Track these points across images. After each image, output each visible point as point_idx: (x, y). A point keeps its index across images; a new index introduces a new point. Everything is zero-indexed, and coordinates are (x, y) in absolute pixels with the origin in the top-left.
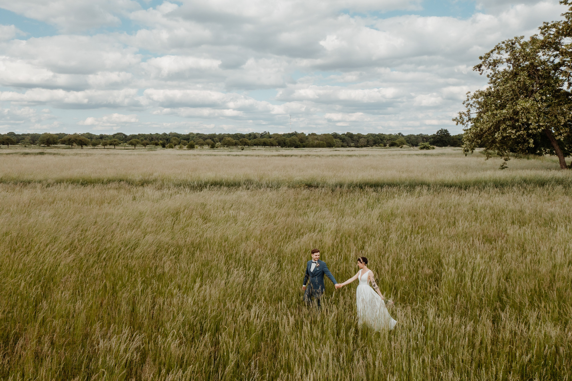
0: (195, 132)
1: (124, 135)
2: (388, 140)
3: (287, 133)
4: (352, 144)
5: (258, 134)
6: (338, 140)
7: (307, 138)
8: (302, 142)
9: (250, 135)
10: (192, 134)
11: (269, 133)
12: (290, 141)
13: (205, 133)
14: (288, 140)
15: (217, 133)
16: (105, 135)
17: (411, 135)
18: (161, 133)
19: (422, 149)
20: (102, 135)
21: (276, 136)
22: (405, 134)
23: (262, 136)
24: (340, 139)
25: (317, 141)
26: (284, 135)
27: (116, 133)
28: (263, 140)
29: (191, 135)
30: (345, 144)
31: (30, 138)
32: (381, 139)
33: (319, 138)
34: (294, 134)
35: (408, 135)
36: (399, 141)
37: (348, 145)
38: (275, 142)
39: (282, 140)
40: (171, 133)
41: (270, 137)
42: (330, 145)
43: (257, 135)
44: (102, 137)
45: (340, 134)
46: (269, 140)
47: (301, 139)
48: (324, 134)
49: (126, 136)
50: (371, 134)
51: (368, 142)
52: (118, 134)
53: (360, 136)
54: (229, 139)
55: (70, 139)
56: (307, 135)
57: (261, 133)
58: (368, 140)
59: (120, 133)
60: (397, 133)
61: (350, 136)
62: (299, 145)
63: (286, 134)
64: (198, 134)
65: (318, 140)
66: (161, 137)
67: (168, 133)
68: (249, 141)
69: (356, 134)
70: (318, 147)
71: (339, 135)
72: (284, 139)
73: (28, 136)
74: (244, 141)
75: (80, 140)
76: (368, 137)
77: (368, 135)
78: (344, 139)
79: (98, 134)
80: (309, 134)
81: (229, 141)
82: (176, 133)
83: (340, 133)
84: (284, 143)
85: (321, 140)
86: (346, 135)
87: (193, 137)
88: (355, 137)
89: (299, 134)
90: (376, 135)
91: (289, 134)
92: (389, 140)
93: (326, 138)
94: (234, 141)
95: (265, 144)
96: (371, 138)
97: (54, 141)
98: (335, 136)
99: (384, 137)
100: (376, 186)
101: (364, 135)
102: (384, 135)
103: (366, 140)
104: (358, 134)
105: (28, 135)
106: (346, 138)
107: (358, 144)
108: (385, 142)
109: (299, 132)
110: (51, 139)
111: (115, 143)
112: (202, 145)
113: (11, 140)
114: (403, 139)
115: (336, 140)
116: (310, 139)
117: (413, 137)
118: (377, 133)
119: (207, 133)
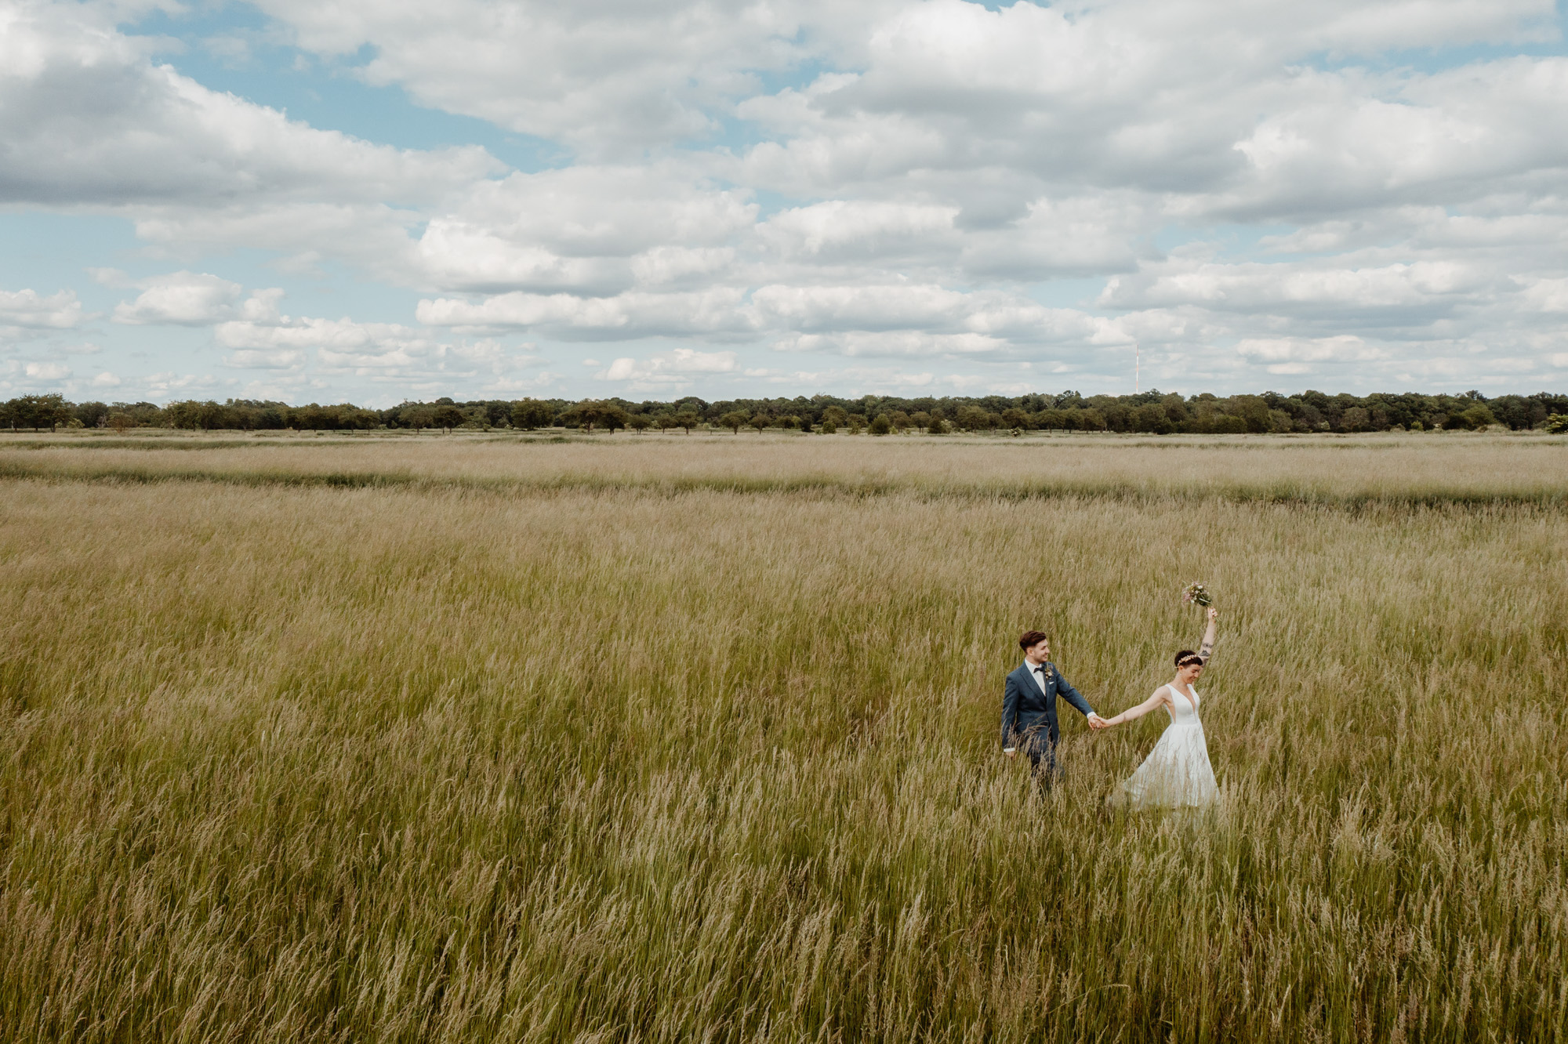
0: (879, 394)
1: (701, 402)
2: (1434, 412)
3: (1130, 394)
4: (1324, 424)
5: (1051, 397)
6: (1280, 412)
7: (1188, 408)
8: (1174, 419)
9: (1026, 401)
10: (872, 398)
11: (1078, 394)
12: (1140, 415)
13: (905, 397)
14: (1135, 412)
15: (937, 397)
16: (655, 403)
17: (1510, 398)
18: (791, 397)
19: (1555, 431)
20: (649, 403)
21: (1102, 402)
22: (1491, 395)
23: (1059, 402)
24: (1286, 410)
25: (1221, 416)
26: (1123, 399)
27: (681, 398)
28: (1065, 413)
29: (869, 403)
30: (1302, 423)
31: (485, 412)
32: (1413, 410)
33: (1226, 407)
34: (1151, 397)
35: (1502, 398)
36: (1471, 415)
37: (1311, 427)
38: (1098, 419)
39: (1120, 414)
40: (818, 398)
41: (1083, 405)
42: (1257, 426)
43: (1045, 400)
44: (648, 408)
45: (1287, 396)
46: (1081, 414)
47: (1173, 411)
48: (1240, 397)
49: (705, 406)
50: (1381, 396)
51: (1371, 417)
52: (687, 400)
53: (1346, 402)
54: (975, 409)
55: (585, 412)
56: (1187, 399)
57: (1055, 395)
58: (1371, 413)
59: (691, 399)
60: (1464, 392)
61: (1317, 401)
62: (1168, 426)
63: (1127, 397)
64: (886, 399)
65: (1223, 412)
66: (791, 407)
67: (809, 398)
68: (1028, 417)
69: (1336, 394)
70: (1222, 432)
71: (1283, 398)
72: (1125, 409)
73: (480, 408)
74: (1015, 415)
75: (609, 415)
76: (1371, 404)
77: (1371, 397)
78: (1298, 409)
79: (639, 400)
80: (1194, 398)
81: (974, 416)
82: (829, 397)
83: (1286, 392)
84: (1126, 421)
85: (1232, 414)
86: (1304, 399)
87: (874, 407)
88: (1332, 406)
89: (1163, 396)
90: (1398, 399)
91: (1136, 397)
92: (1440, 411)
93: (1244, 408)
94: (987, 416)
95: (1070, 425)
96: (1380, 408)
97: (544, 417)
98: (1273, 401)
99: (1422, 404)
100: (1472, 501)
101: (1358, 399)
102: (1421, 397)
103: (1366, 413)
104: (1343, 395)
105: (482, 404)
106: (1305, 406)
107: (1343, 425)
108: (1427, 418)
109: (1165, 391)
110: (539, 414)
111: (688, 421)
112: (903, 425)
113: (457, 413)
114: (1484, 408)
115: (1275, 412)
116: (1199, 409)
117: (1515, 402)
118: (1401, 393)
119: (909, 395)
